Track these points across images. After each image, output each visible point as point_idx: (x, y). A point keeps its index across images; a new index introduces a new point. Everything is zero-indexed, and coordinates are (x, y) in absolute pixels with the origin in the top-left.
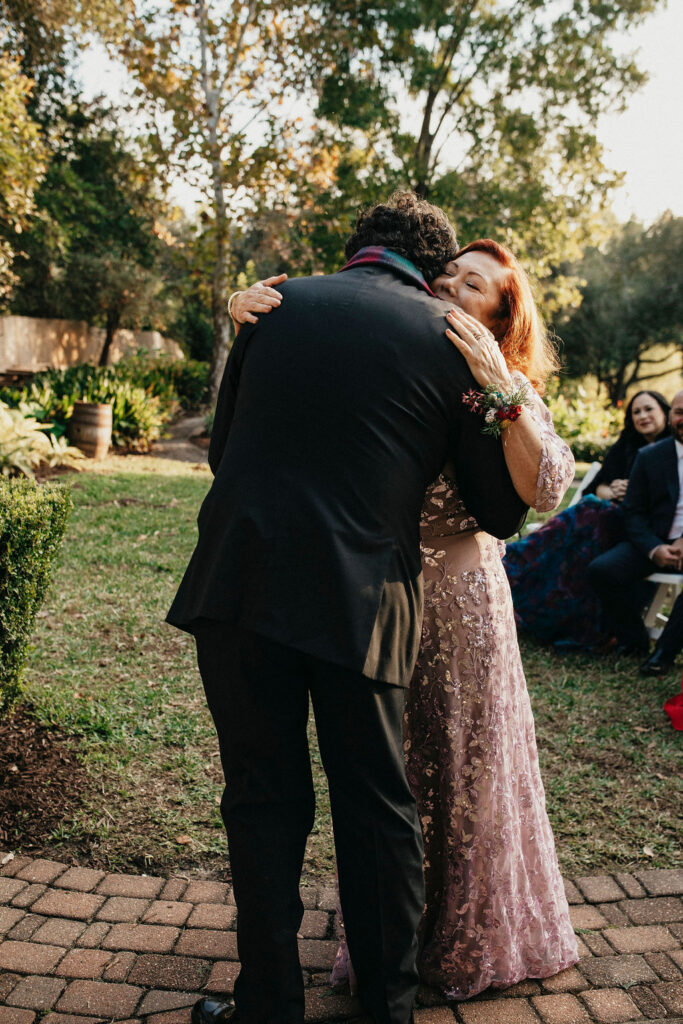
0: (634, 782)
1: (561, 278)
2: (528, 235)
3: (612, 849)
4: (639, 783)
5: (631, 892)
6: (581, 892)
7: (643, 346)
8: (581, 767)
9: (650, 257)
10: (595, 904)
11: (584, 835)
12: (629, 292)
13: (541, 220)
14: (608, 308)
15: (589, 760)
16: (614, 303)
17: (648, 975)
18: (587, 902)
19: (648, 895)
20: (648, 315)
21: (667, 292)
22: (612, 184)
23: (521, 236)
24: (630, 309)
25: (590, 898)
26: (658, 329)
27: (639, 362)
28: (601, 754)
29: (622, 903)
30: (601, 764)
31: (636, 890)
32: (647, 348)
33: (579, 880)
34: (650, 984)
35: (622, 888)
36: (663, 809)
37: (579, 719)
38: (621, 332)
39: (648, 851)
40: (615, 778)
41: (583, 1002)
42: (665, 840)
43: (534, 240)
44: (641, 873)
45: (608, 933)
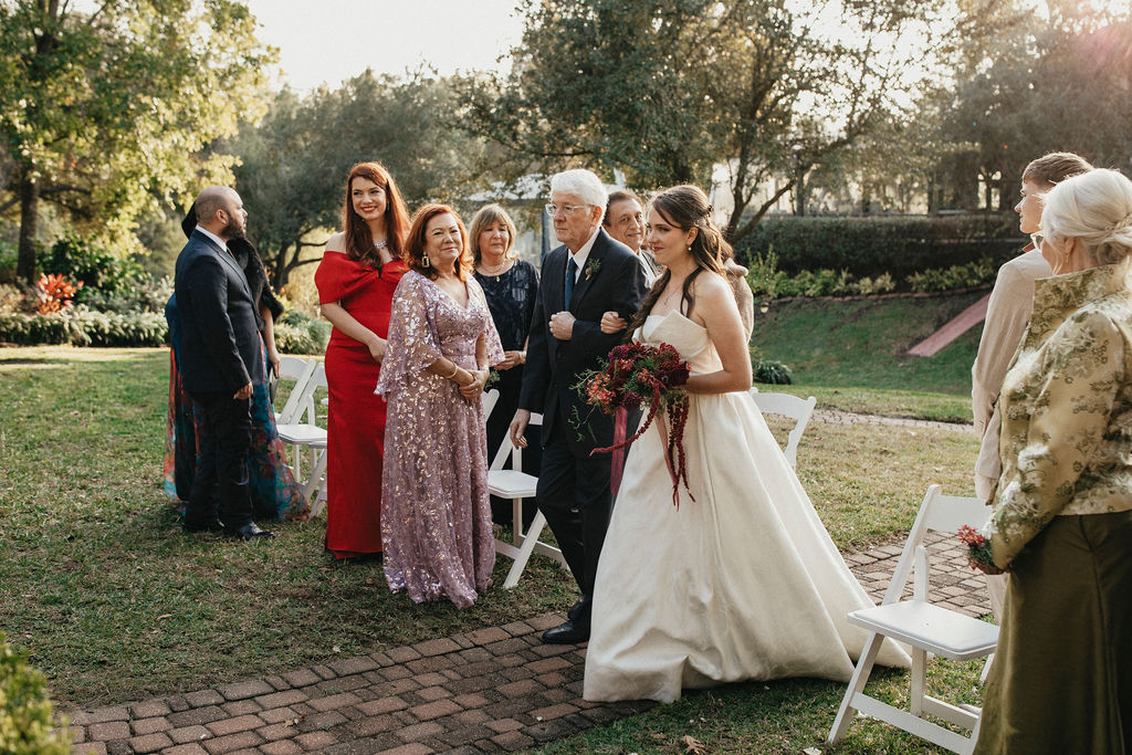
0: (323, 606)
1: (215, 155)
2: (176, 106)
3: (309, 652)
4: (327, 606)
5: (326, 676)
6: (288, 682)
7: (303, 229)
8: (279, 602)
9: (307, 134)
10: (299, 688)
11: (286, 647)
12: (287, 171)
13: (190, 90)
14: (266, 187)
15: (286, 596)
16: (271, 181)
17: (342, 719)
18: (293, 687)
19: (338, 676)
20: (307, 197)
21: (326, 174)
22: (266, 60)
23: (169, 107)
24: (288, 189)
25: (295, 684)
26: (318, 212)
27: (300, 245)
28: (295, 591)
29: (319, 685)
30: (295, 597)
31: (328, 674)
32: (308, 231)
33: (284, 675)
34: (343, 724)
35: (318, 675)
36: (346, 620)
37: (275, 569)
38: (280, 212)
39: (336, 649)
40: (307, 605)
41: (296, 742)
42: (349, 641)
43: (182, 112)
44: (332, 664)
45: (311, 702)
